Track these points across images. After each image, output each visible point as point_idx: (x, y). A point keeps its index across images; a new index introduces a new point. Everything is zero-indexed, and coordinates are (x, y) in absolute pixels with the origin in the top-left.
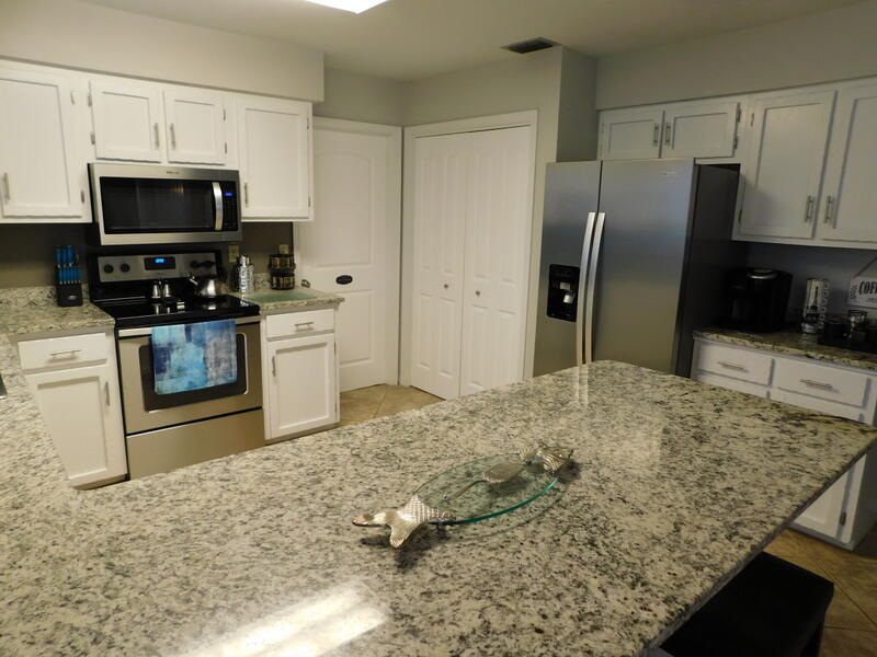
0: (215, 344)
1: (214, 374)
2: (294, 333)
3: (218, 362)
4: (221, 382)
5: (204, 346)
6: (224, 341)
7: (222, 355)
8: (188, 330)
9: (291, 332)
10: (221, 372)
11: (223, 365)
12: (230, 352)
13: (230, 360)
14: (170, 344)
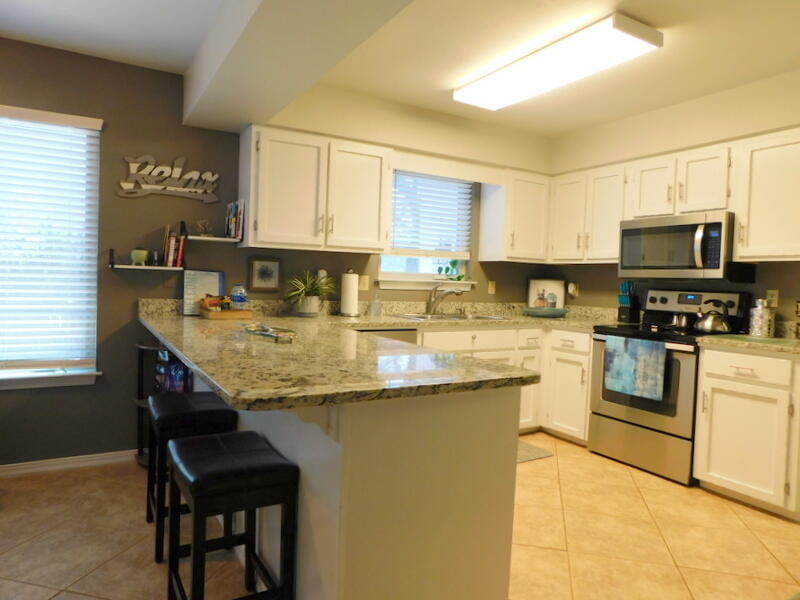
0: (645, 361)
1: (641, 387)
2: (732, 375)
3: (645, 377)
4: (646, 395)
5: (636, 359)
6: (653, 359)
7: (650, 372)
8: (626, 343)
9: (731, 372)
10: (647, 386)
11: (650, 382)
12: (656, 371)
13: (656, 379)
14: (615, 351)
